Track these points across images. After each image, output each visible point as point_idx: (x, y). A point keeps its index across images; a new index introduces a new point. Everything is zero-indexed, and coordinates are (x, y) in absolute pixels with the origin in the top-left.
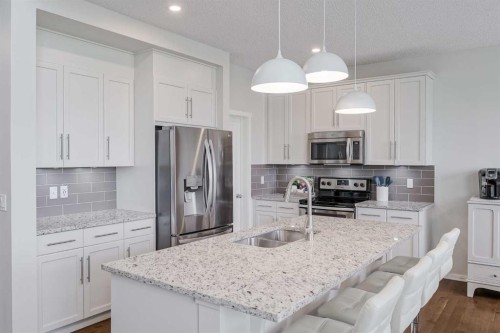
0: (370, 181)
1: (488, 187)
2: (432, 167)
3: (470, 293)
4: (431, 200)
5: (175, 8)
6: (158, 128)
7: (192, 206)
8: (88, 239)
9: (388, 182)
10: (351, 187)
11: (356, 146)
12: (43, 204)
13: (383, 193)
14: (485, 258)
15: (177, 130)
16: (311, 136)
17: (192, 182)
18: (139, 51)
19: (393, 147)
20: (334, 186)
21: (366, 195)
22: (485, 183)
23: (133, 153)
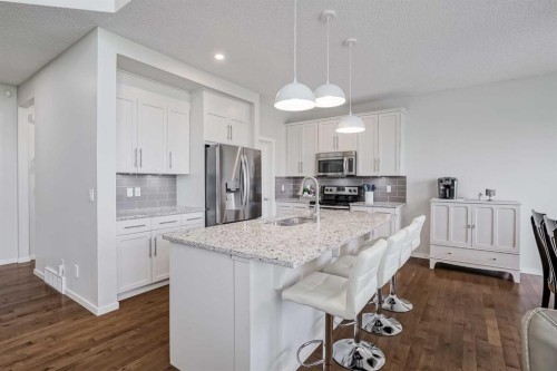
0: (360, 188)
1: (445, 191)
2: (404, 177)
3: (432, 266)
4: (404, 201)
5: (219, 57)
6: (207, 146)
7: (231, 203)
8: (154, 225)
9: (373, 188)
10: (347, 192)
11: (350, 162)
12: (122, 200)
13: (369, 196)
14: (443, 240)
15: (221, 146)
16: (318, 156)
17: (232, 186)
18: (193, 90)
19: (376, 162)
20: (335, 192)
21: (358, 198)
22: (442, 188)
23: (189, 165)
